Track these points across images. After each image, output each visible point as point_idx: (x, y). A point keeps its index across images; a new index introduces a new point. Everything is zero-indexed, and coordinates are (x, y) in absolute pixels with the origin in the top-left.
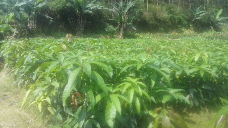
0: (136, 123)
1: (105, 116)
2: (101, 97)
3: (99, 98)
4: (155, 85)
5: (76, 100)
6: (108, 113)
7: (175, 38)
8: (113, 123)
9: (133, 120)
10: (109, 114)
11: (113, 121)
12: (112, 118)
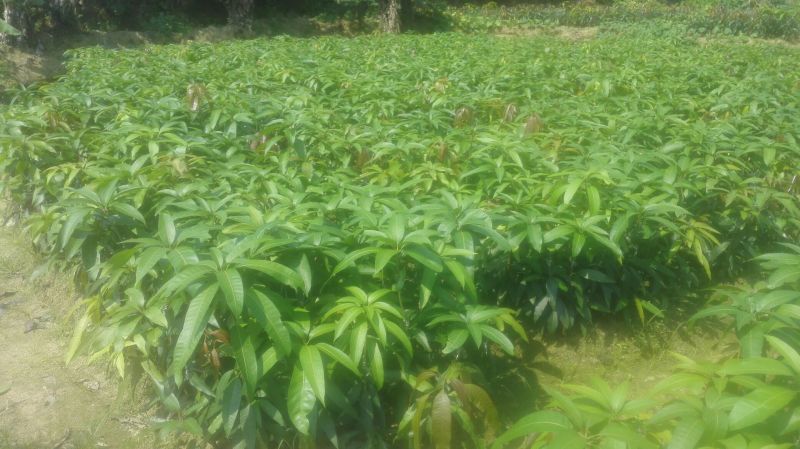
0: (378, 404)
1: (289, 404)
2: (277, 357)
3: (270, 358)
4: (433, 299)
5: (214, 352)
6: (294, 399)
7: (584, 25)
8: (307, 421)
9: (370, 397)
10: (298, 400)
11: (308, 417)
12: (306, 411)
